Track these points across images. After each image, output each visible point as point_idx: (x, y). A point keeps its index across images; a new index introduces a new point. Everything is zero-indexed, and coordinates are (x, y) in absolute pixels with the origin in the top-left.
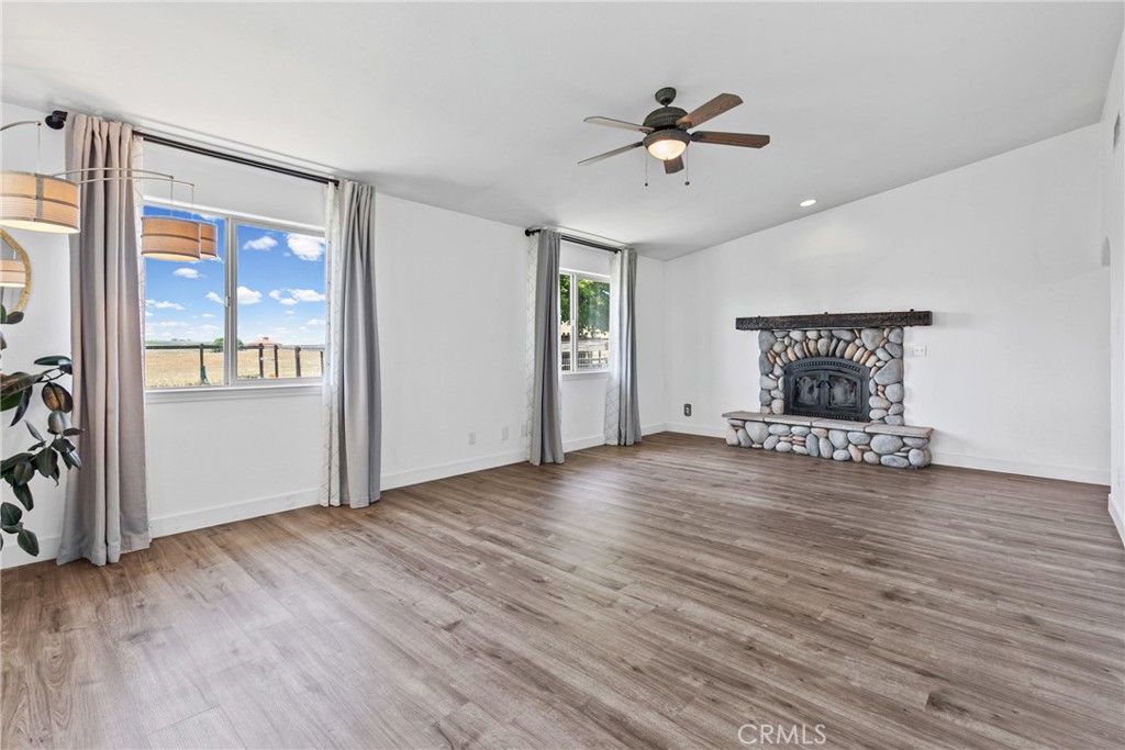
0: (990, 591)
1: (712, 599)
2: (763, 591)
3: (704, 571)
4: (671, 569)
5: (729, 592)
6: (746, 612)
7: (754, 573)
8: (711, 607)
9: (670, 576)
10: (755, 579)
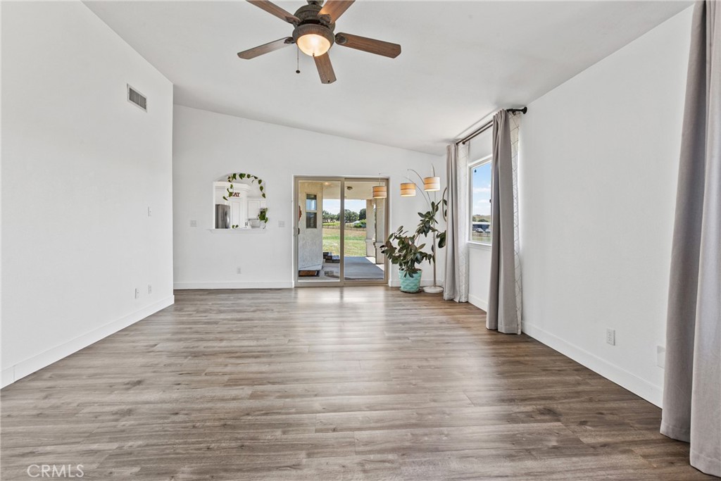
0: (48, 416)
1: (244, 349)
2: (220, 360)
3: (258, 360)
4: (275, 355)
5: (237, 355)
6: (227, 349)
7: (228, 369)
8: (243, 347)
9: (272, 351)
10: (226, 365)
